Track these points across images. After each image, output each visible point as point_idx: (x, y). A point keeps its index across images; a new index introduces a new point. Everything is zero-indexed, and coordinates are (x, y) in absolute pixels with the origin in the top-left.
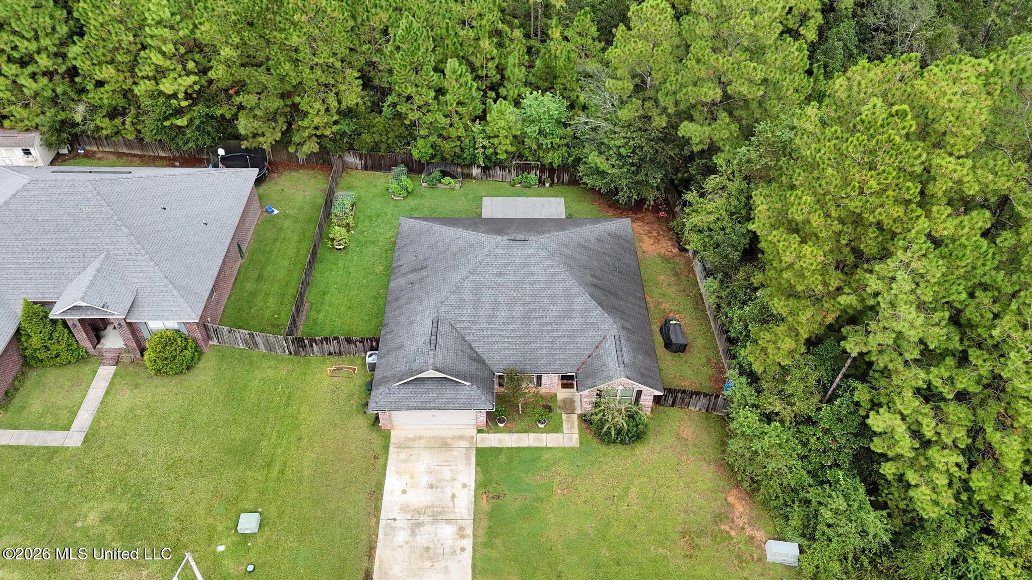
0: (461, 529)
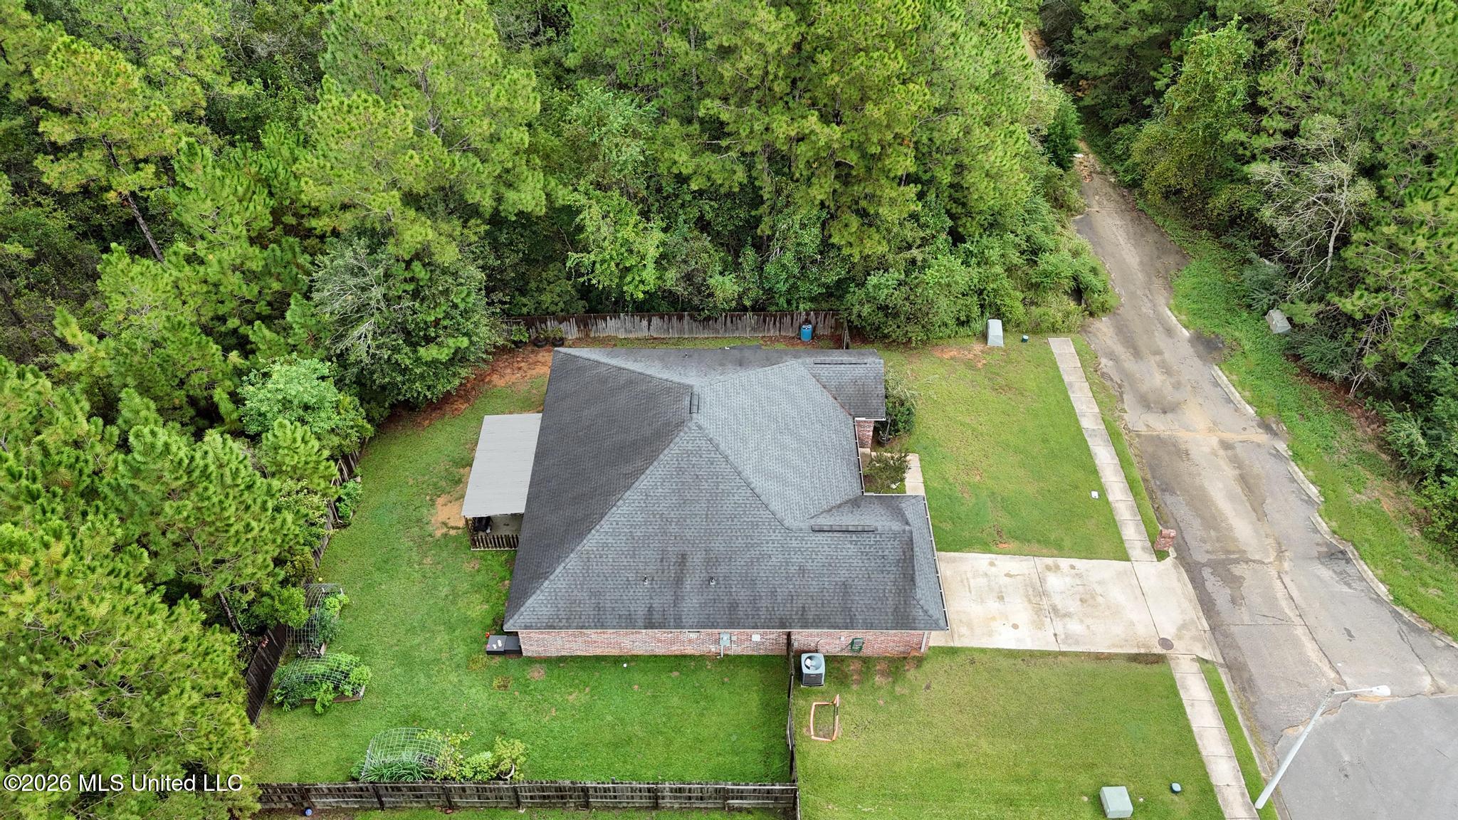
0: (1048, 568)
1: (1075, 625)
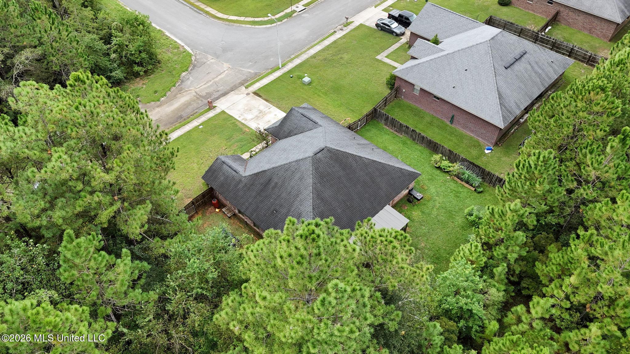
1: (262, 108)
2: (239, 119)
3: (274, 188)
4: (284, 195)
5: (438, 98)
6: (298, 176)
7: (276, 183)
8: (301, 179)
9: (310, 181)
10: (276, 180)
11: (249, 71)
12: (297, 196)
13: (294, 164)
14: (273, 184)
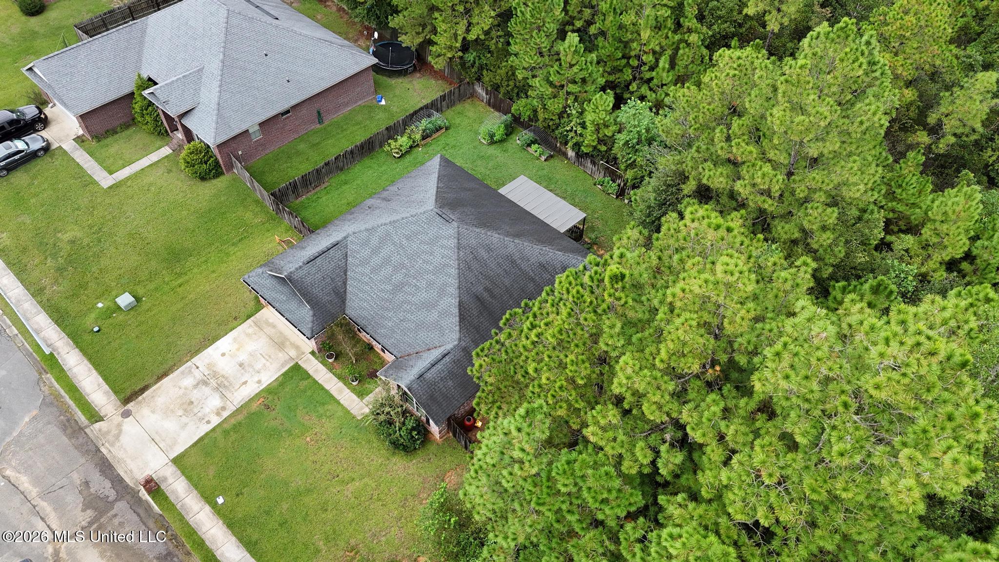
0: (223, 408)
1: (188, 382)
2: (215, 421)
3: (492, 296)
4: (507, 282)
5: (288, 112)
6: (483, 253)
7: (486, 289)
8: (489, 249)
9: (495, 238)
10: (481, 288)
11: (27, 419)
12: (513, 262)
13: (462, 254)
14: (486, 295)
